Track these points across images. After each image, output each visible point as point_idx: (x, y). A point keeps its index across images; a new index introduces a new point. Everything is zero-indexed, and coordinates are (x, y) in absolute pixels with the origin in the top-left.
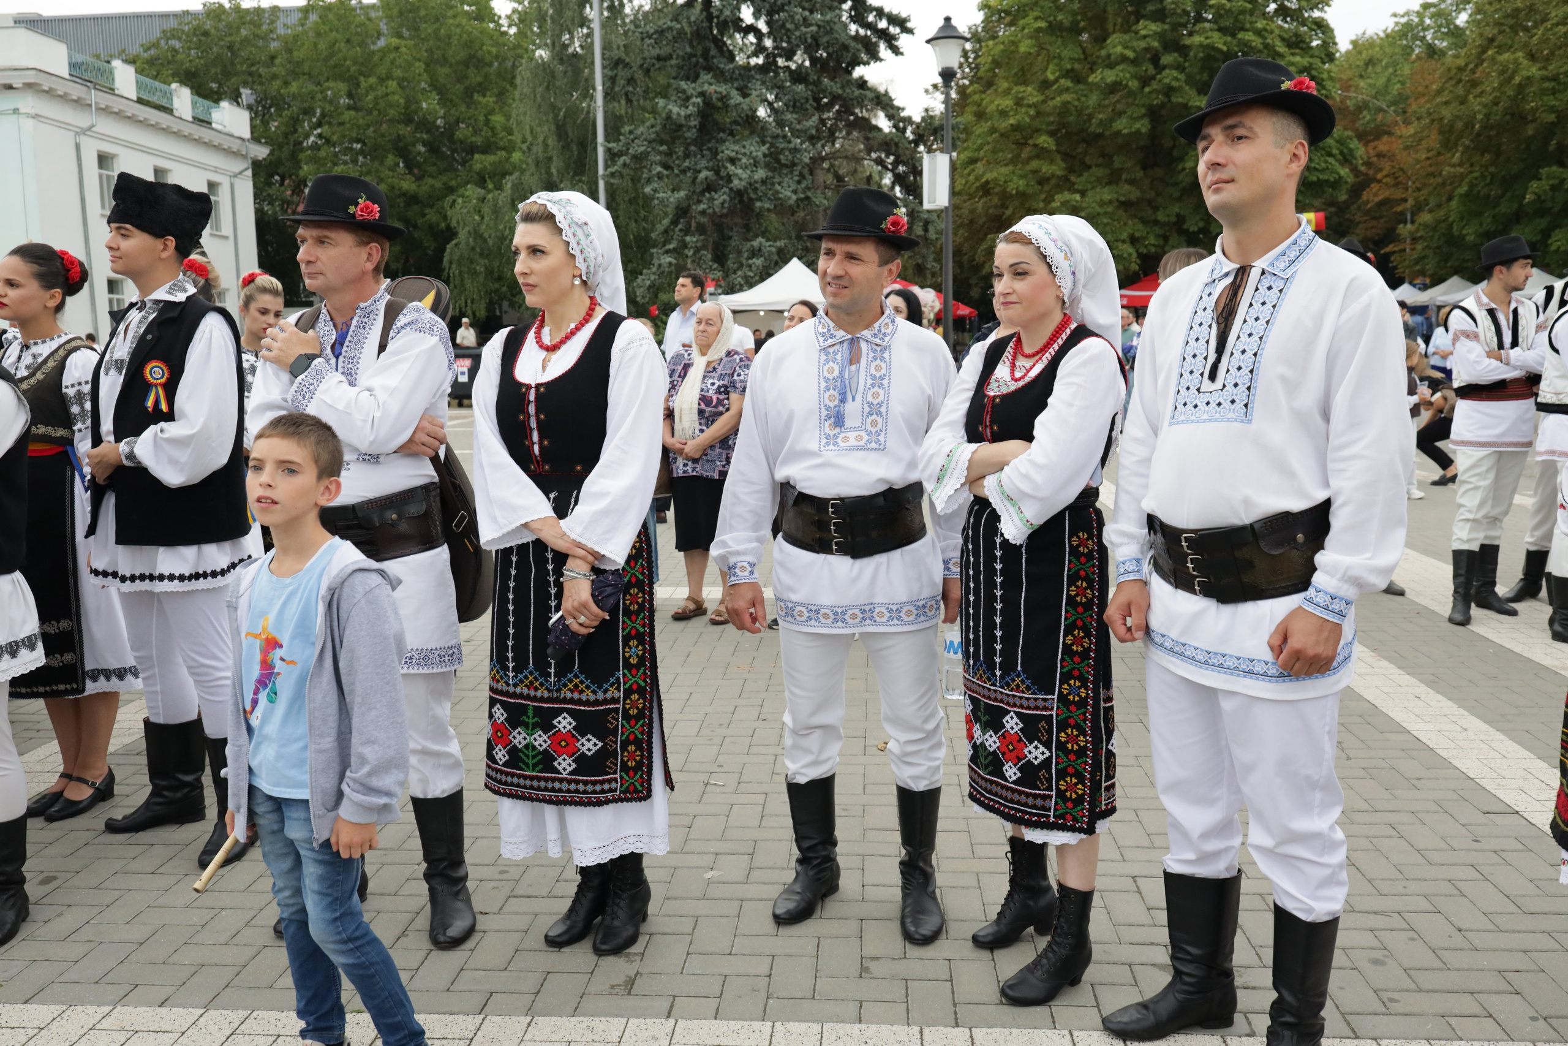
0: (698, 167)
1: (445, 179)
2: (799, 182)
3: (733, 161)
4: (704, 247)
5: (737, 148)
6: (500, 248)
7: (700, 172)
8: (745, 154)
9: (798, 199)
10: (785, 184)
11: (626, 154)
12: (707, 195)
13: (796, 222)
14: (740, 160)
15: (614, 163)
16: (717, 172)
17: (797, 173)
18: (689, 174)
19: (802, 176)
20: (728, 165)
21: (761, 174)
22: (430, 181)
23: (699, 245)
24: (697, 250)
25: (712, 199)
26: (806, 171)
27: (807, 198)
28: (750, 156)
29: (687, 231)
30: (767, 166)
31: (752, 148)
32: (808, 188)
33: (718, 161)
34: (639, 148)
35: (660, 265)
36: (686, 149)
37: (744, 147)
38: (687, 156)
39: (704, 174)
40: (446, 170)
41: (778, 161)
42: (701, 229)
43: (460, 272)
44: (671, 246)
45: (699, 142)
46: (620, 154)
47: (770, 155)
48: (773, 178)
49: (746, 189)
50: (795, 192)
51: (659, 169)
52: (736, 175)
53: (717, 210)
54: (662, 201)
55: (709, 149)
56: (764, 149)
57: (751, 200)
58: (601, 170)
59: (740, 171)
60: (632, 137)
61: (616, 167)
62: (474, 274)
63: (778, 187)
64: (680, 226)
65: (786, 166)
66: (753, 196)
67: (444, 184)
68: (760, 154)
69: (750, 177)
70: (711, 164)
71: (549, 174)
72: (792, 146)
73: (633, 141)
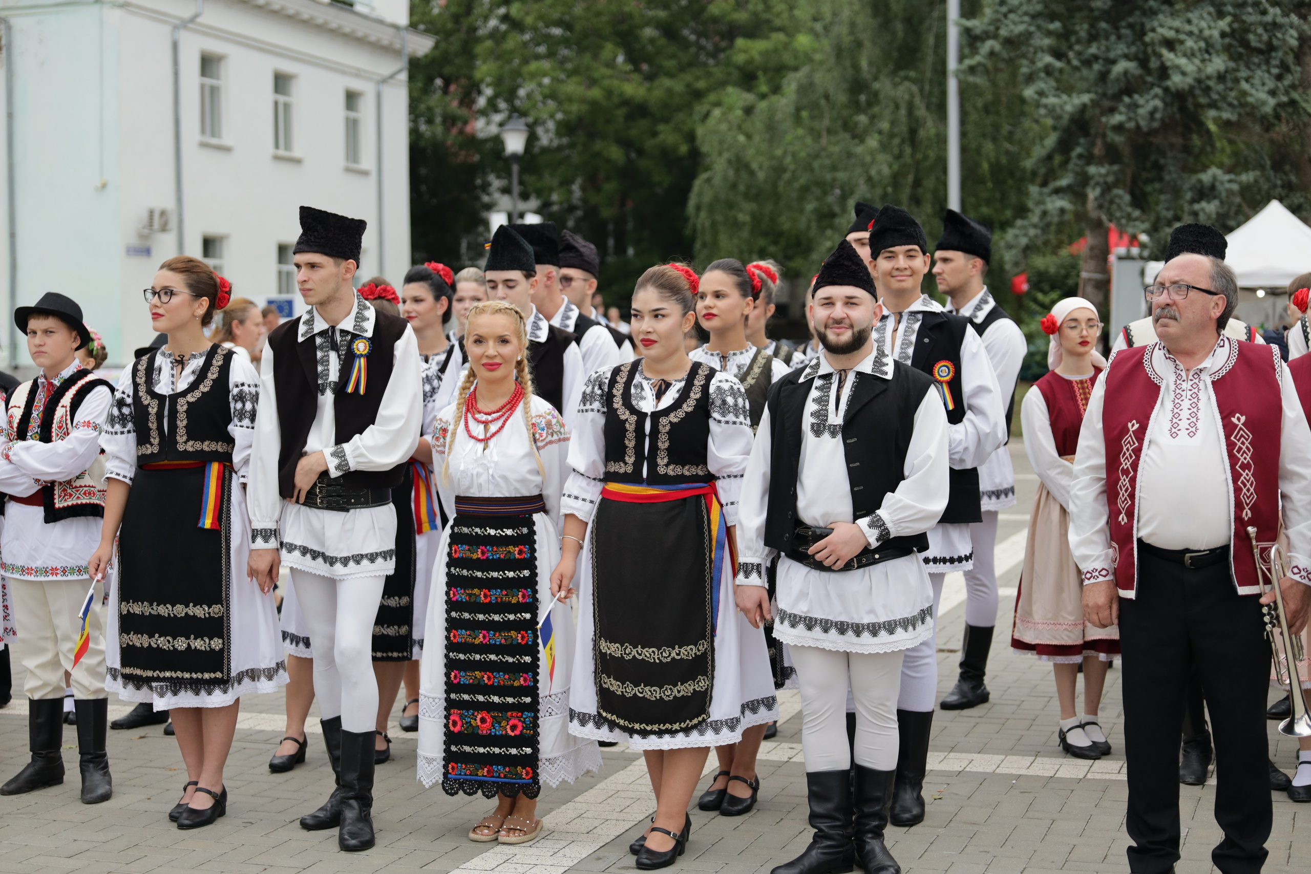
0: (1112, 55)
1: (688, 77)
2: (1279, 78)
3: (1170, 44)
4: (1116, 184)
5: (1177, 23)
6: (775, 185)
7: (1114, 62)
8: (1190, 34)
9: (1280, 105)
10: (1256, 81)
11: (995, 36)
12: (1127, 99)
13: (1272, 141)
14: (1182, 42)
15: (974, 50)
16: (1143, 63)
17: (1275, 62)
18: (1097, 67)
19: (1285, 68)
20: (1164, 52)
21: (1218, 63)
22: (667, 82)
23: (1110, 179)
24: (1107, 188)
25: (1134, 106)
26: (1290, 59)
27: (1293, 103)
28: (1200, 36)
29: (1089, 159)
30: (1227, 49)
31: (1203, 24)
32: (1293, 87)
33: (1145, 45)
34: (1015, 27)
35: (1045, 213)
36: (1092, 26)
37: (1189, 22)
38: (1093, 37)
39: (1122, 66)
40: (691, 65)
41: (1246, 44)
42: (1112, 155)
43: (714, 224)
44: (1064, 182)
45: (1114, 16)
46: (986, 36)
47: (1233, 34)
48: (1237, 70)
49: (1192, 88)
50: (1273, 93)
51: (1048, 59)
52: (1178, 67)
53: (1143, 123)
54: (1051, 110)
55: (1131, 26)
56: (1223, 24)
57: (1198, 106)
58: (952, 63)
59: (1182, 61)
60: (1004, 9)
61: (978, 59)
62: (736, 225)
63: (1245, 86)
64: (1078, 150)
65: (1260, 51)
66: (1203, 100)
67: (688, 86)
68: (1216, 33)
69: (1200, 70)
70: (1133, 49)
71: (856, 67)
72: (1268, 18)
73: (1005, 16)
